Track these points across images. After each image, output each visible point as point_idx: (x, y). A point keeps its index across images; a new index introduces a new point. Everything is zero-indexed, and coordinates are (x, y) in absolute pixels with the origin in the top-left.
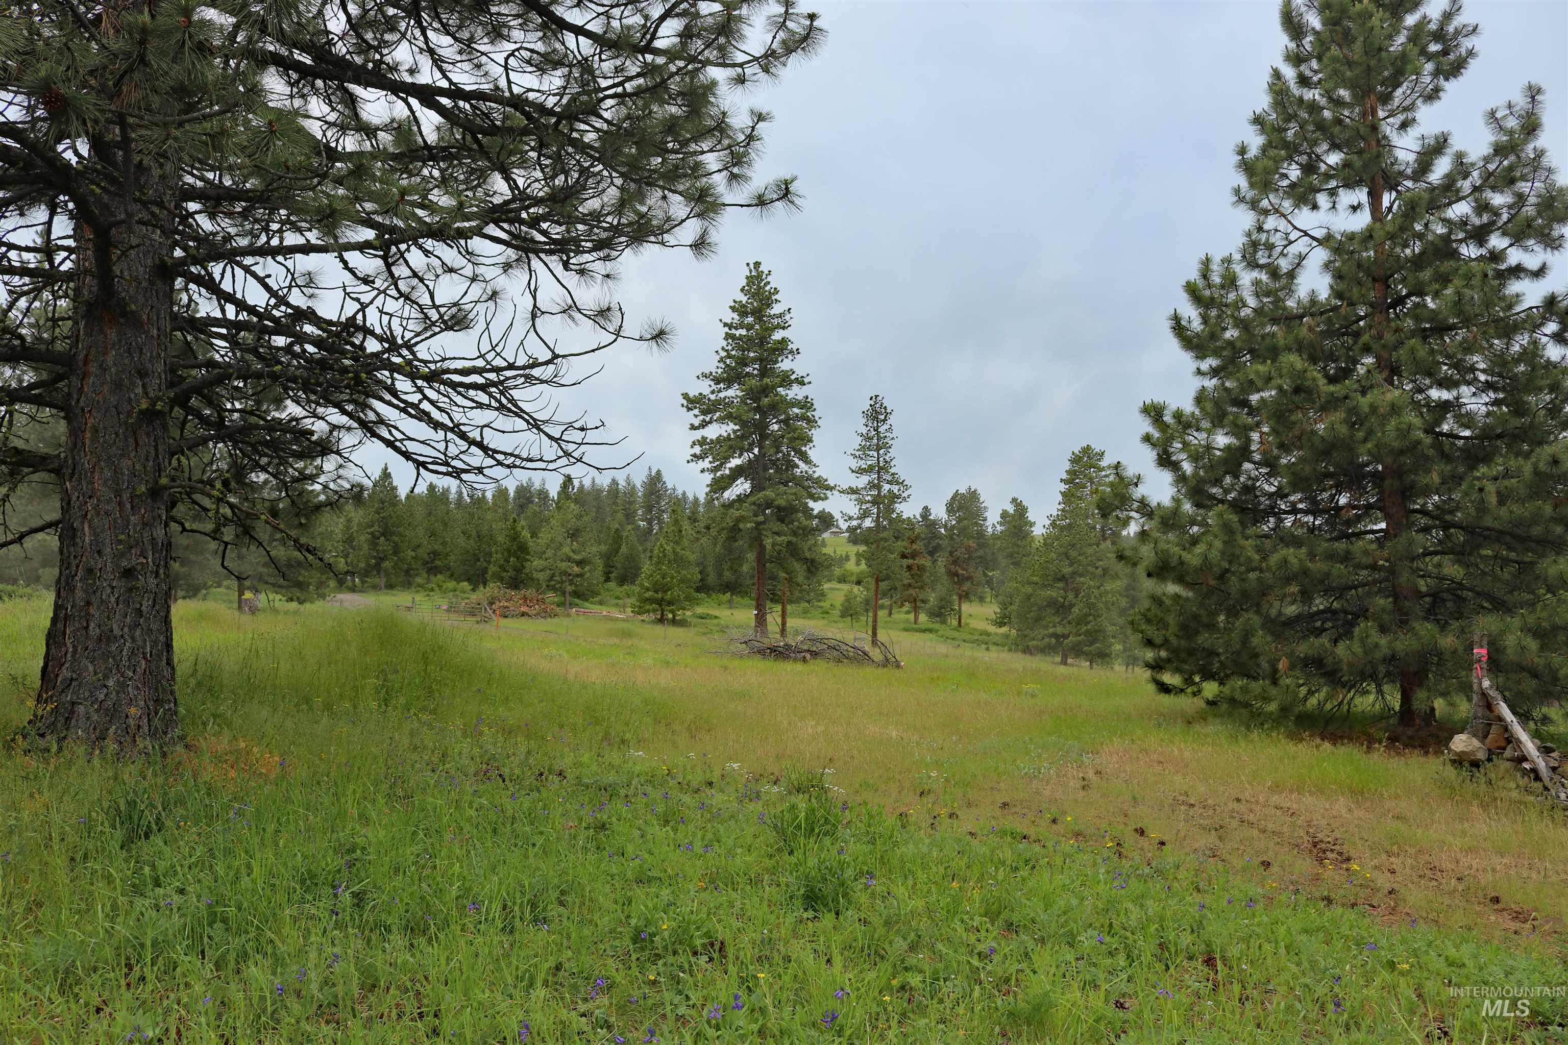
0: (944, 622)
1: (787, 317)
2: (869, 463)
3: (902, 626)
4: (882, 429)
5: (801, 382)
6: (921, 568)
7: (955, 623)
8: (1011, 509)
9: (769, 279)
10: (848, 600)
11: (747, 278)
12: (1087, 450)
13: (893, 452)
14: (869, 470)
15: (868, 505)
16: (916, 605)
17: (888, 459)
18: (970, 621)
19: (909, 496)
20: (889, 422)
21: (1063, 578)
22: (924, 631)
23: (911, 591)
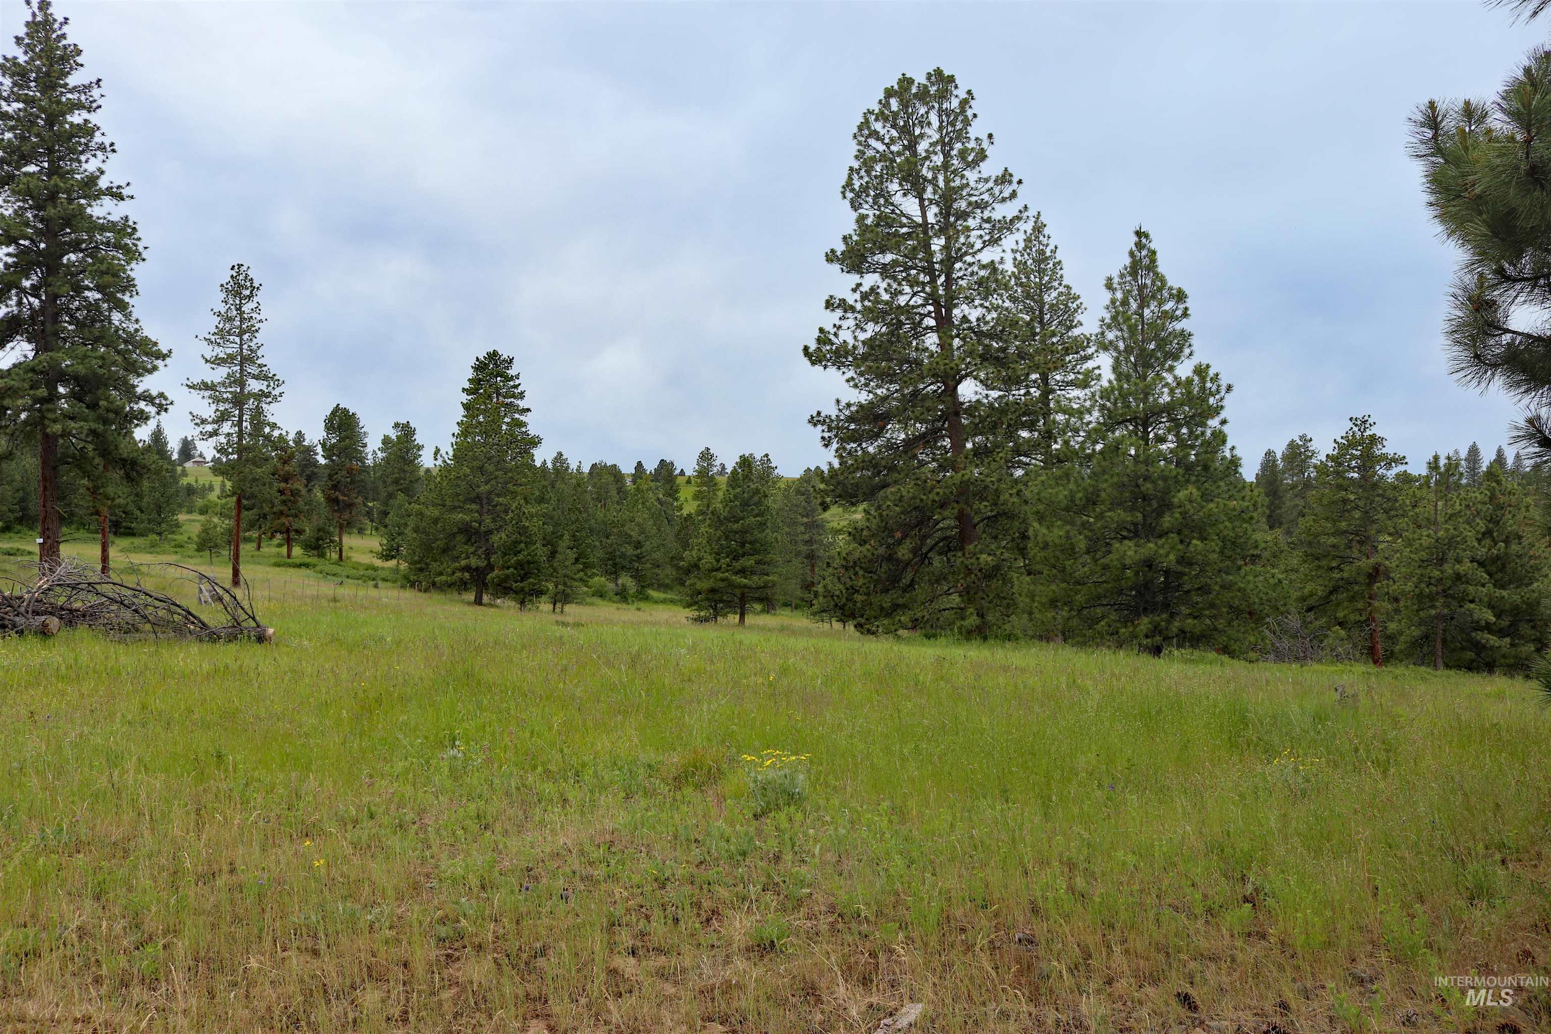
0: (322, 555)
1: (96, 93)
2: (229, 351)
3: (273, 560)
4: (247, 308)
5: (116, 194)
6: (295, 493)
7: (335, 556)
8: (393, 435)
9: (65, 29)
10: (205, 531)
11: (28, 24)
12: (493, 356)
13: (260, 338)
14: (228, 360)
15: (227, 406)
16: (289, 536)
17: (254, 347)
18: (351, 554)
19: (281, 395)
20: (256, 299)
21: (478, 499)
22: (300, 566)
23: (283, 520)
